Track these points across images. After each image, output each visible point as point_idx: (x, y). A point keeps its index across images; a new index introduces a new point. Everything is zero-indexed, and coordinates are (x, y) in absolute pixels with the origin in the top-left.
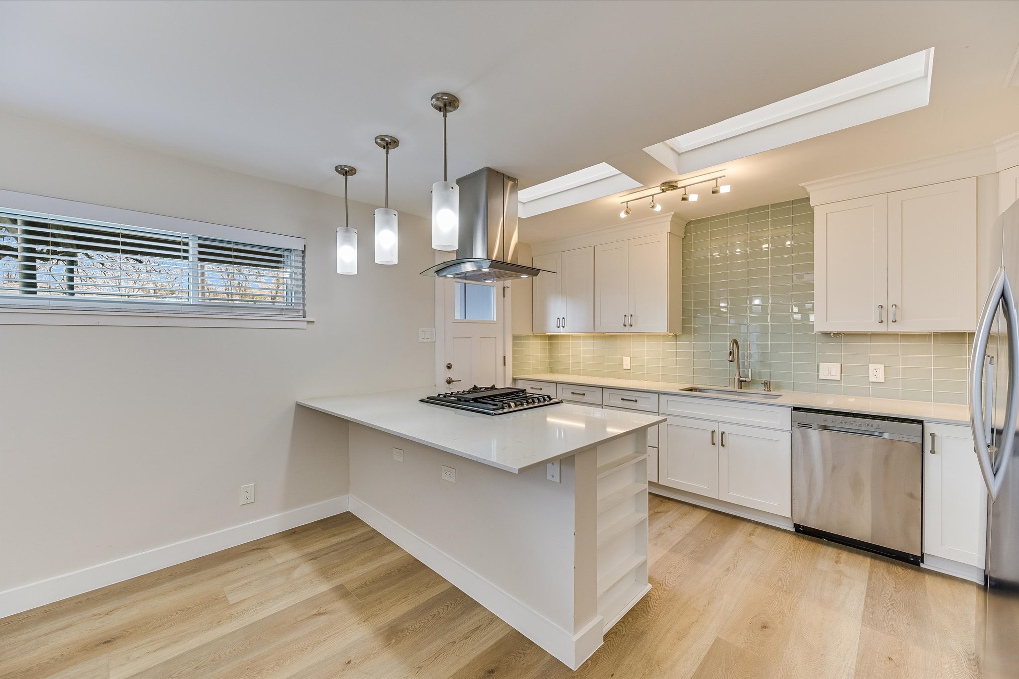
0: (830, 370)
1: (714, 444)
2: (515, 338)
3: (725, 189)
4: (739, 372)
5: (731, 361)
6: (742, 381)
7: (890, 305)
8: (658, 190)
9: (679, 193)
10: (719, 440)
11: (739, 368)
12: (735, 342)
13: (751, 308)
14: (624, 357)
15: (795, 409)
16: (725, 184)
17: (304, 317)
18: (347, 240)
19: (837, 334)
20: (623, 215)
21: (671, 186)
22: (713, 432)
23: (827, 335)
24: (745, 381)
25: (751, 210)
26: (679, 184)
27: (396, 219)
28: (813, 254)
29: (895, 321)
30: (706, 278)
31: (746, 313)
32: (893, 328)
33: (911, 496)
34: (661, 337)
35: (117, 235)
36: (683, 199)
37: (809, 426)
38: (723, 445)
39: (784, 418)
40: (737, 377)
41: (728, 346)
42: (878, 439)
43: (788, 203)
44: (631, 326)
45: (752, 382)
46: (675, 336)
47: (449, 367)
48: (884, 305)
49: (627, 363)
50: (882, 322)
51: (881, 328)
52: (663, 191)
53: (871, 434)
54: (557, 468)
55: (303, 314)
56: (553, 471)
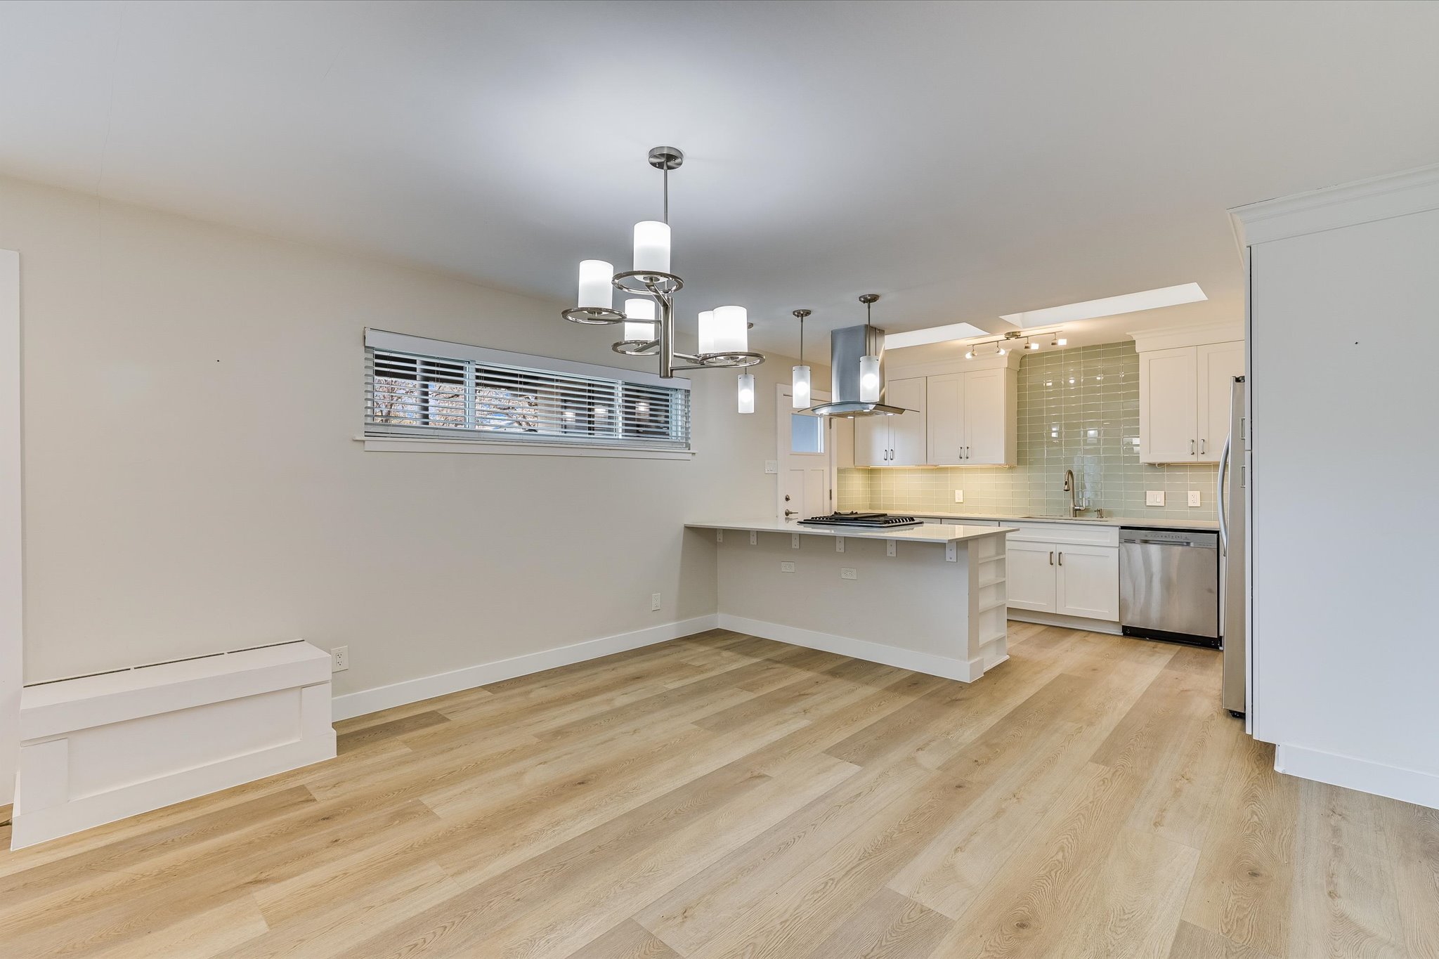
0: (1155, 498)
1: (1052, 564)
2: (839, 471)
3: (1062, 342)
4: (1074, 501)
5: (1067, 490)
6: (1077, 510)
7: (1200, 438)
8: (1002, 337)
9: (1022, 342)
10: (1056, 560)
11: (1074, 498)
12: (1070, 473)
13: (1085, 441)
14: (956, 491)
15: (1123, 528)
16: (1063, 337)
17: (689, 449)
18: (746, 385)
19: (1161, 465)
20: (968, 356)
21: (1015, 335)
22: (1051, 553)
23: (1152, 465)
24: (1080, 510)
25: (1084, 348)
26: (1022, 335)
27: (809, 373)
29: (1204, 453)
30: (1041, 411)
31: (1080, 445)
32: (1202, 459)
33: (1210, 591)
34: (998, 469)
35: (516, 375)
36: (1026, 347)
37: (1133, 541)
38: (1060, 565)
39: (1113, 536)
40: (1072, 506)
41: (1063, 475)
42: (1187, 548)
43: (1118, 344)
44: (967, 458)
45: (1087, 510)
46: (1011, 468)
47: (787, 499)
48: (1195, 440)
49: (959, 496)
50: (1193, 453)
51: (1193, 459)
52: (1008, 339)
53: (1180, 544)
54: (954, 551)
55: (688, 446)
56: (951, 554)
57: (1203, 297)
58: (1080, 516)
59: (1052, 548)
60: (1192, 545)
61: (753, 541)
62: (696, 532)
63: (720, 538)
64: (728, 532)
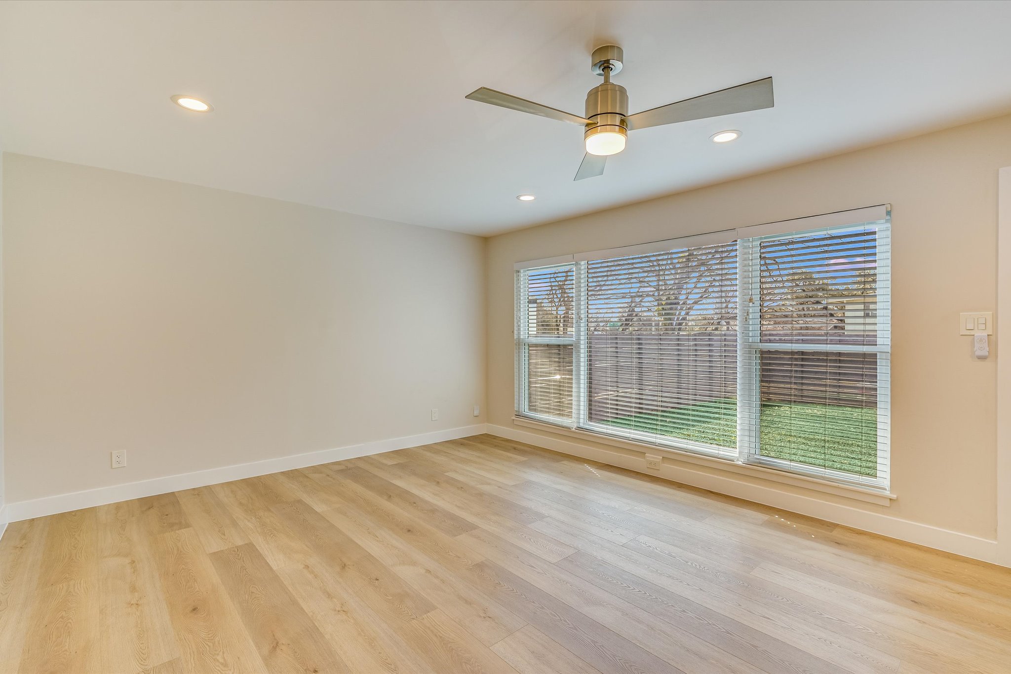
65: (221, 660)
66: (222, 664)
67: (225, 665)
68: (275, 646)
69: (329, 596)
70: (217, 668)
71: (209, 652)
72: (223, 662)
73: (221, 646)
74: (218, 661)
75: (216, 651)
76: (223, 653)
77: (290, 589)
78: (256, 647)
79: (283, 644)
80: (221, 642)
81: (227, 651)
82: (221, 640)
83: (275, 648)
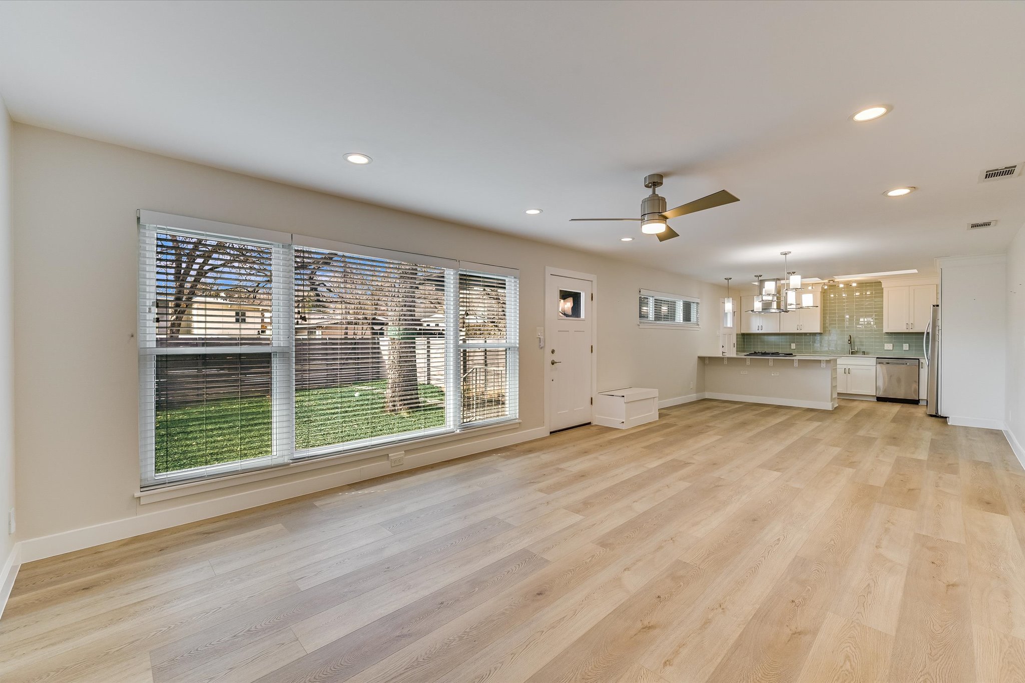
0: (889, 346)
1: (845, 373)
5: (849, 343)
6: (852, 352)
7: (910, 323)
8: (827, 281)
9: (835, 284)
10: (847, 372)
11: (851, 347)
12: (850, 336)
15: (877, 358)
16: (855, 282)
19: (891, 333)
21: (832, 281)
22: (845, 369)
23: (887, 333)
24: (854, 352)
26: (836, 280)
28: (883, 311)
29: (912, 329)
32: (911, 331)
33: (915, 381)
36: (838, 286)
37: (882, 363)
38: (849, 373)
39: (874, 361)
40: (850, 350)
42: (906, 366)
43: (873, 283)
44: (801, 330)
45: (858, 352)
47: (723, 347)
48: (908, 323)
50: (907, 328)
51: (907, 331)
52: (829, 282)
53: (903, 364)
54: (825, 364)
55: (698, 325)
56: (823, 365)
57: (917, 272)
58: (854, 354)
59: (845, 367)
60: (908, 364)
61: (726, 362)
62: (702, 359)
63: (707, 362)
64: (710, 358)
65: (848, 664)
66: (850, 660)
67: (847, 658)
68: (798, 633)
69: (707, 622)
70: (856, 662)
71: (853, 680)
72: (848, 661)
73: (839, 673)
74: (851, 665)
75: (847, 675)
76: (842, 667)
77: (719, 660)
78: (811, 647)
79: (790, 630)
80: (836, 678)
81: (837, 666)
82: (835, 679)
83: (800, 633)
